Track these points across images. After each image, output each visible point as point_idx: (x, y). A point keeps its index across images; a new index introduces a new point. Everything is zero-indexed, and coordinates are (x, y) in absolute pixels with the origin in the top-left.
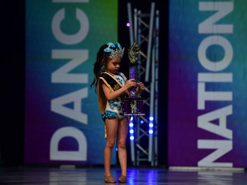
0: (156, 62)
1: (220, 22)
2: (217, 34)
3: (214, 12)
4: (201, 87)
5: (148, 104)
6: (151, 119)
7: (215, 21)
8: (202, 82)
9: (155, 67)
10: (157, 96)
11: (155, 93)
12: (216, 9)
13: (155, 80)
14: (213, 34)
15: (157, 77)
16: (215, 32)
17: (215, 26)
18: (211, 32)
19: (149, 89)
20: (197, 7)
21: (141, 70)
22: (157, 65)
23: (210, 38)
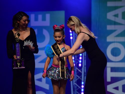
0: (85, 57)
1: (118, 36)
2: (117, 42)
3: (115, 31)
4: (108, 70)
5: (80, 79)
6: (83, 87)
7: (115, 35)
8: (109, 67)
9: (84, 59)
10: (85, 74)
11: (84, 73)
12: (116, 29)
13: (84, 66)
14: (114, 42)
15: (85, 65)
16: (115, 41)
17: (115, 38)
18: (113, 41)
19: (81, 71)
20: (106, 28)
21: (77, 61)
22: (85, 58)
23: (113, 44)
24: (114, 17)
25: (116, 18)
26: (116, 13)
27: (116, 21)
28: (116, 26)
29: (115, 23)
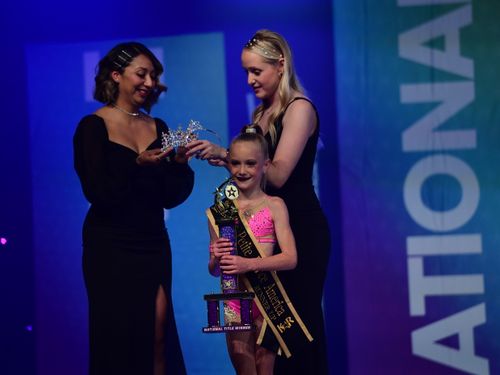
1: (446, 126)
2: (444, 152)
3: (433, 105)
4: (415, 268)
7: (436, 124)
8: (415, 256)
12: (436, 98)
14: (433, 153)
16: (438, 146)
17: (437, 134)
18: (429, 147)
20: (397, 95)
23: (429, 160)
24: (428, 50)
25: (437, 53)
26: (436, 34)
27: (437, 65)
28: (438, 86)
29: (434, 75)
